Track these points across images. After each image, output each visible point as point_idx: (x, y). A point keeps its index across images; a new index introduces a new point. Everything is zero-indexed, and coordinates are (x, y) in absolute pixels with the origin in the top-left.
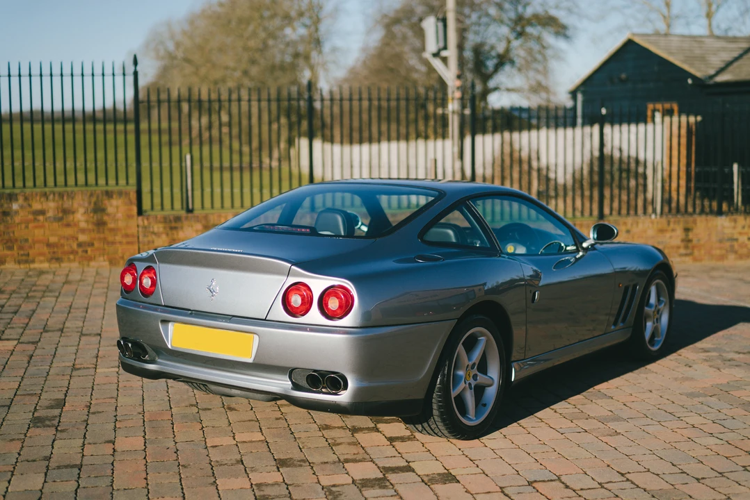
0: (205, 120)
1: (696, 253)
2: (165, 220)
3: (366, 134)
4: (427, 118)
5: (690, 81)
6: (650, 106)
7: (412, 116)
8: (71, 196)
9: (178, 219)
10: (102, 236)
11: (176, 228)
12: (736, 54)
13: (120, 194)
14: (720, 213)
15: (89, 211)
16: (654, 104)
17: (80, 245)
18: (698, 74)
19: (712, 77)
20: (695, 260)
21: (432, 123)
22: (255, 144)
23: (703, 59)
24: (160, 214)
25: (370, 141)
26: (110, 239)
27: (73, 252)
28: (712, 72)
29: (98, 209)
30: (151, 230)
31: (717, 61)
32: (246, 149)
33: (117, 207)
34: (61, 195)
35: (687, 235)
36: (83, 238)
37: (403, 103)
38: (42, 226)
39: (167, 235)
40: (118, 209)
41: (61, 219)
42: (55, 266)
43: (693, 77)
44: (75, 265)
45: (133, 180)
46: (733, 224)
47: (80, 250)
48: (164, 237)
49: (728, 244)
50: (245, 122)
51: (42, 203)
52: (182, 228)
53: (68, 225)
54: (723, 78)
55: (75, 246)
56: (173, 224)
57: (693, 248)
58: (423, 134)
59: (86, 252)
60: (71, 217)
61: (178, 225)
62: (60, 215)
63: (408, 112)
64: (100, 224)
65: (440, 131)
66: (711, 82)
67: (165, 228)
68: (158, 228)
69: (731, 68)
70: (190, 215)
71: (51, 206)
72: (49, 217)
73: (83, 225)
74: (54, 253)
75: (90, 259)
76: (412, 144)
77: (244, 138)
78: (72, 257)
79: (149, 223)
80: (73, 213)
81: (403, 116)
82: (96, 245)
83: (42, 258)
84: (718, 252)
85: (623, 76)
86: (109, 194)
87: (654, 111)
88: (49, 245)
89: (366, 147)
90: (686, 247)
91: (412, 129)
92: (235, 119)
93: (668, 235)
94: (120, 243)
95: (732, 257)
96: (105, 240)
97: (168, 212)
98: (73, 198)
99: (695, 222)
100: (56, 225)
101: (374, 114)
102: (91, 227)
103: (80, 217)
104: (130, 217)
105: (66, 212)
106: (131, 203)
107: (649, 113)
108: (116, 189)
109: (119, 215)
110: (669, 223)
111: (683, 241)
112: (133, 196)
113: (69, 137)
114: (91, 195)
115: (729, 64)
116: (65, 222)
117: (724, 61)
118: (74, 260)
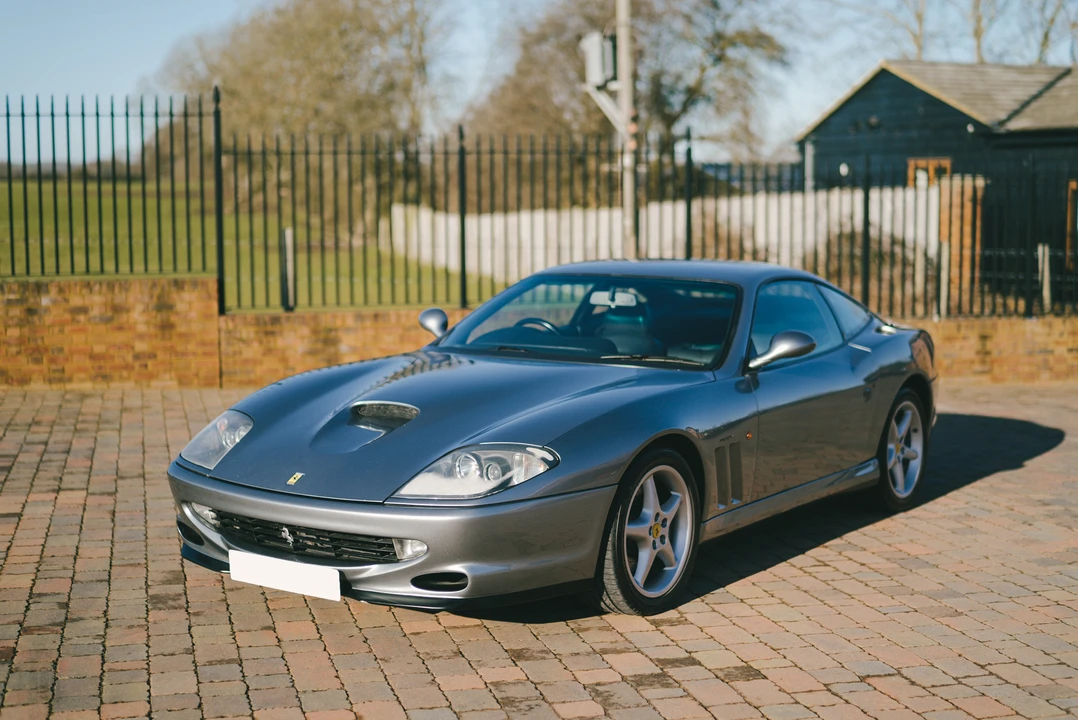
0: (257, 177)
1: (997, 370)
2: (258, 321)
3: (499, 200)
4: (585, 178)
5: (970, 129)
6: (912, 163)
7: (565, 174)
8: (125, 287)
9: (275, 320)
10: (169, 343)
11: (272, 333)
12: (1034, 91)
13: (195, 284)
14: (1029, 313)
15: (150, 307)
16: (917, 160)
17: (137, 357)
18: (983, 119)
19: (1002, 123)
20: (995, 379)
21: (593, 184)
22: (329, 213)
23: (987, 97)
25: (506, 210)
26: (180, 348)
27: (128, 367)
28: (1003, 116)
29: (164, 306)
30: (238, 335)
31: (1008, 100)
33: (190, 303)
34: (111, 286)
35: (984, 345)
36: (141, 346)
37: (552, 157)
38: (83, 330)
40: (192, 305)
41: (109, 320)
42: (101, 386)
43: (976, 124)
44: (129, 385)
46: (1047, 330)
47: (137, 364)
49: (1039, 358)
50: (314, 182)
51: (83, 297)
52: (281, 333)
53: (120, 328)
54: (1017, 125)
55: (130, 358)
56: (269, 327)
57: (993, 362)
58: (581, 201)
59: (146, 366)
60: (124, 317)
61: (276, 328)
62: (110, 314)
63: (559, 168)
64: (166, 327)
65: (604, 195)
66: (1002, 130)
67: (257, 333)
69: (1028, 110)
70: (291, 314)
71: (97, 301)
72: (95, 317)
73: (141, 328)
74: (100, 368)
75: (151, 377)
76: (565, 214)
77: (314, 204)
78: (125, 373)
80: (128, 311)
81: (552, 174)
82: (161, 356)
83: (82, 375)
84: (1026, 369)
85: (874, 120)
86: (178, 285)
87: (916, 169)
88: (93, 357)
89: (499, 219)
90: (983, 362)
91: (565, 193)
92: (301, 177)
93: (958, 344)
94: (195, 354)
95: (1045, 375)
96: (172, 350)
97: (261, 310)
98: (127, 290)
99: (994, 327)
100: (102, 328)
101: (512, 171)
102: (152, 330)
103: (139, 316)
105: (117, 309)
106: (210, 297)
107: (911, 173)
108: (186, 276)
109: (193, 314)
110: (959, 328)
111: (978, 353)
112: (213, 287)
114: (154, 285)
115: (1025, 104)
116: (115, 323)
117: (1016, 100)
118: (128, 378)
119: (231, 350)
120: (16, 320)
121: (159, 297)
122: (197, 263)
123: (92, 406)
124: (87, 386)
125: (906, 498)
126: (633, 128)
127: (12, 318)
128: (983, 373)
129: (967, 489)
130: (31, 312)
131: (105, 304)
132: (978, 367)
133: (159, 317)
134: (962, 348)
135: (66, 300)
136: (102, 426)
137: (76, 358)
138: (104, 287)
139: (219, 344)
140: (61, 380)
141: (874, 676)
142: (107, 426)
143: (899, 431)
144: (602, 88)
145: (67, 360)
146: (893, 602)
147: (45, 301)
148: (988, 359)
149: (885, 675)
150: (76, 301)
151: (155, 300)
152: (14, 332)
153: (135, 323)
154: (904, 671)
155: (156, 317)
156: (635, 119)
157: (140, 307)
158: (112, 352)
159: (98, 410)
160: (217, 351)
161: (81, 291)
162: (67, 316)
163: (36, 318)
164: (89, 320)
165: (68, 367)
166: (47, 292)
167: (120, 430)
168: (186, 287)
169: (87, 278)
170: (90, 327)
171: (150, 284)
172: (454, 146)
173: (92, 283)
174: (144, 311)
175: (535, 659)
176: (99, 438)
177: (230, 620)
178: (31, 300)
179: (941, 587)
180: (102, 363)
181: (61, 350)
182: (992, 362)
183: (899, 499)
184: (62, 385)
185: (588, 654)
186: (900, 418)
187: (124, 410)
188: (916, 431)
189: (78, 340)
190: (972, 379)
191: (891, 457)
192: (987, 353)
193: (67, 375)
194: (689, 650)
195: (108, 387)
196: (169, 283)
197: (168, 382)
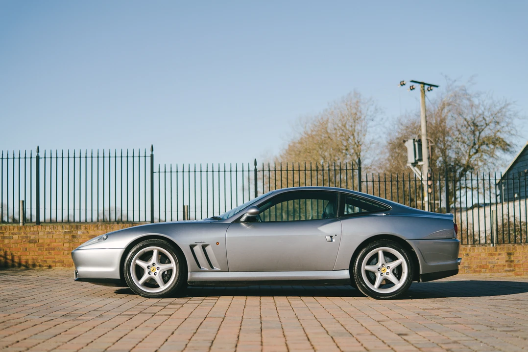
120: (68, 240)
126: (429, 183)
127: (66, 239)
128: (510, 271)
130: (74, 237)
132: (507, 268)
134: (498, 259)
135: (88, 232)
144: (415, 164)
147: (79, 232)
148: (512, 264)
152: (67, 245)
156: (430, 179)
163: (75, 239)
166: (81, 229)
178: (74, 232)
182: (515, 266)
190: (504, 274)
192: (512, 261)
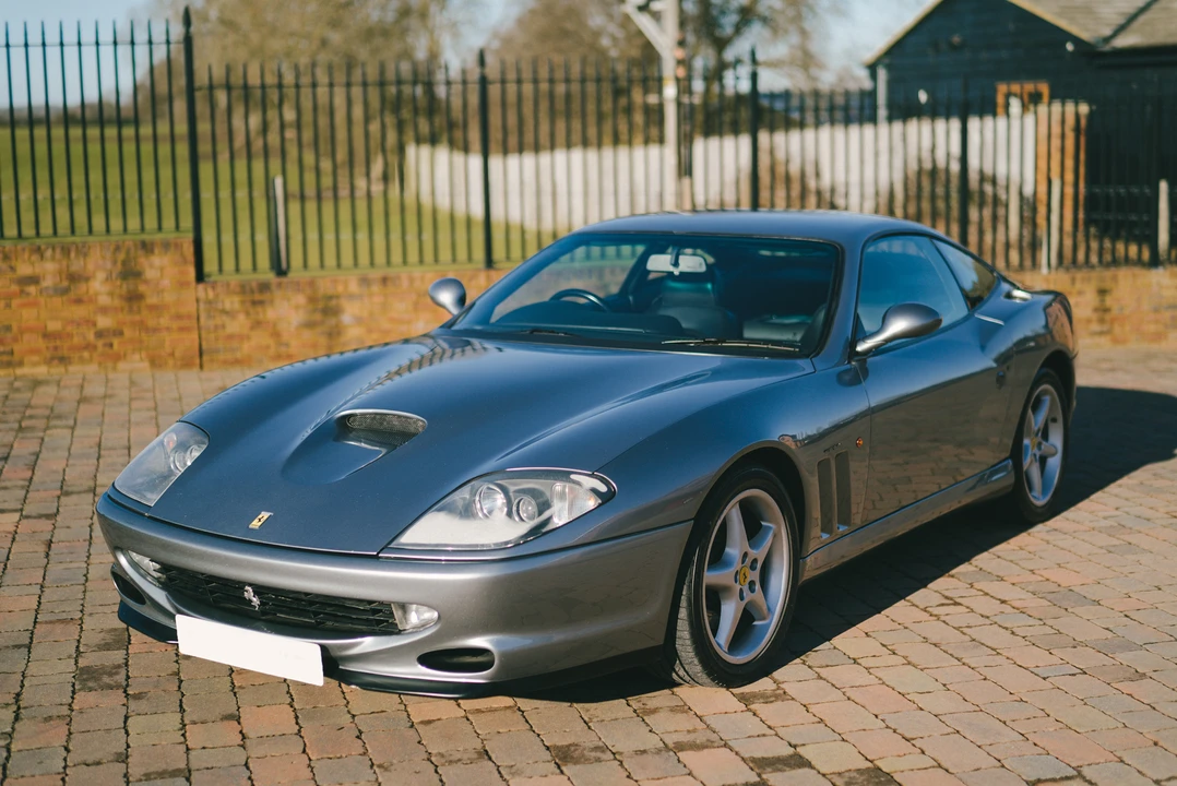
0: (255, 120)
2: (243, 289)
3: (529, 137)
5: (1070, 47)
6: (1002, 88)
9: (264, 287)
10: (137, 318)
11: (261, 303)
12: (1141, 3)
16: (1008, 84)
18: (1085, 36)
19: (1107, 40)
21: (636, 118)
24: (234, 279)
25: (537, 149)
28: (1107, 32)
30: (220, 306)
31: (1112, 14)
32: (326, 165)
33: (162, 269)
35: (1102, 301)
36: (104, 322)
37: (591, 88)
39: (247, 314)
40: (164, 271)
43: (1077, 41)
45: (187, 221)
46: (1175, 281)
48: (242, 317)
52: (272, 302)
54: (1125, 41)
56: (257, 295)
61: (266, 296)
63: (599, 101)
65: (651, 131)
66: (1107, 48)
67: (243, 302)
68: (232, 302)
69: (1136, 24)
70: (284, 280)
75: (118, 358)
76: (606, 153)
77: (323, 146)
79: (217, 296)
81: (591, 107)
84: (1152, 328)
85: (956, 39)
87: (1008, 95)
89: (529, 160)
90: (1101, 321)
92: (307, 117)
95: (1173, 334)
97: (247, 275)
99: (1114, 279)
101: (544, 105)
104: (183, 285)
106: (185, 261)
107: (1000, 100)
110: (1073, 281)
111: (1096, 310)
112: (189, 249)
113: (41, 148)
115: (1132, 18)
117: (1123, 14)
119: (211, 323)
121: (124, 263)
122: (169, 223)
123: (45, 395)
124: (41, 371)
125: (1043, 506)
126: (680, 53)
128: (1101, 333)
129: (1113, 488)
131: (60, 273)
132: (1095, 327)
133: (125, 286)
134: (1077, 305)
135: (13, 269)
136: (53, 423)
137: (26, 337)
138: (58, 251)
139: (198, 319)
140: (9, 364)
141: (1046, 781)
142: (58, 423)
143: (1037, 421)
144: (643, 8)
145: (15, 340)
146: (1055, 660)
148: (1108, 317)
149: (1062, 779)
150: (24, 269)
151: (119, 264)
153: (97, 294)
154: (1086, 772)
155: (121, 287)
156: (681, 43)
157: (101, 276)
158: (69, 329)
159: (50, 402)
160: (196, 325)
161: (29, 258)
162: (15, 288)
164: (41, 292)
165: (17, 348)
167: (73, 428)
168: (156, 251)
169: (38, 241)
170: (42, 300)
171: (112, 248)
172: (475, 75)
173: (43, 247)
174: (107, 279)
175: (587, 760)
176: (46, 439)
177: (181, 706)
179: (1110, 635)
180: (58, 343)
181: (8, 328)
182: (1113, 321)
183: (1037, 507)
184: (11, 371)
185: (659, 751)
186: (1036, 407)
187: (82, 400)
188: (1054, 420)
189: (28, 316)
190: (1089, 341)
191: (1026, 455)
192: (1106, 310)
193: (16, 357)
194: (793, 742)
195: (66, 370)
196: (135, 245)
197: (137, 364)
